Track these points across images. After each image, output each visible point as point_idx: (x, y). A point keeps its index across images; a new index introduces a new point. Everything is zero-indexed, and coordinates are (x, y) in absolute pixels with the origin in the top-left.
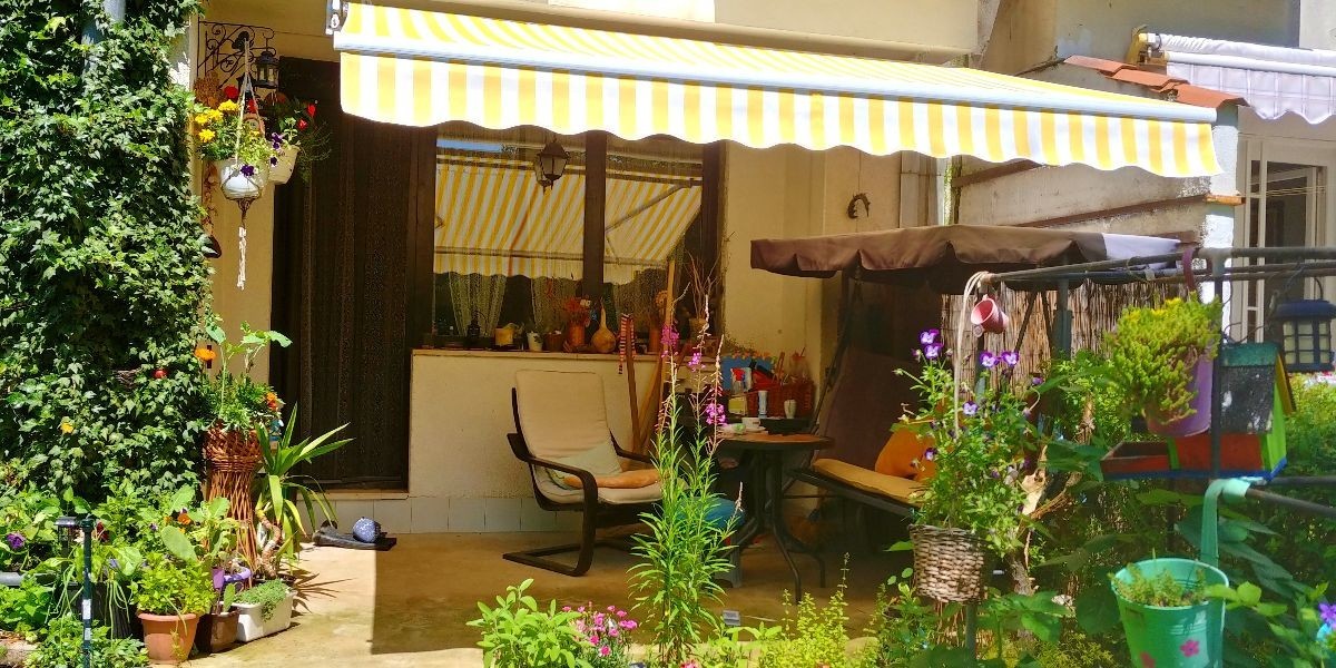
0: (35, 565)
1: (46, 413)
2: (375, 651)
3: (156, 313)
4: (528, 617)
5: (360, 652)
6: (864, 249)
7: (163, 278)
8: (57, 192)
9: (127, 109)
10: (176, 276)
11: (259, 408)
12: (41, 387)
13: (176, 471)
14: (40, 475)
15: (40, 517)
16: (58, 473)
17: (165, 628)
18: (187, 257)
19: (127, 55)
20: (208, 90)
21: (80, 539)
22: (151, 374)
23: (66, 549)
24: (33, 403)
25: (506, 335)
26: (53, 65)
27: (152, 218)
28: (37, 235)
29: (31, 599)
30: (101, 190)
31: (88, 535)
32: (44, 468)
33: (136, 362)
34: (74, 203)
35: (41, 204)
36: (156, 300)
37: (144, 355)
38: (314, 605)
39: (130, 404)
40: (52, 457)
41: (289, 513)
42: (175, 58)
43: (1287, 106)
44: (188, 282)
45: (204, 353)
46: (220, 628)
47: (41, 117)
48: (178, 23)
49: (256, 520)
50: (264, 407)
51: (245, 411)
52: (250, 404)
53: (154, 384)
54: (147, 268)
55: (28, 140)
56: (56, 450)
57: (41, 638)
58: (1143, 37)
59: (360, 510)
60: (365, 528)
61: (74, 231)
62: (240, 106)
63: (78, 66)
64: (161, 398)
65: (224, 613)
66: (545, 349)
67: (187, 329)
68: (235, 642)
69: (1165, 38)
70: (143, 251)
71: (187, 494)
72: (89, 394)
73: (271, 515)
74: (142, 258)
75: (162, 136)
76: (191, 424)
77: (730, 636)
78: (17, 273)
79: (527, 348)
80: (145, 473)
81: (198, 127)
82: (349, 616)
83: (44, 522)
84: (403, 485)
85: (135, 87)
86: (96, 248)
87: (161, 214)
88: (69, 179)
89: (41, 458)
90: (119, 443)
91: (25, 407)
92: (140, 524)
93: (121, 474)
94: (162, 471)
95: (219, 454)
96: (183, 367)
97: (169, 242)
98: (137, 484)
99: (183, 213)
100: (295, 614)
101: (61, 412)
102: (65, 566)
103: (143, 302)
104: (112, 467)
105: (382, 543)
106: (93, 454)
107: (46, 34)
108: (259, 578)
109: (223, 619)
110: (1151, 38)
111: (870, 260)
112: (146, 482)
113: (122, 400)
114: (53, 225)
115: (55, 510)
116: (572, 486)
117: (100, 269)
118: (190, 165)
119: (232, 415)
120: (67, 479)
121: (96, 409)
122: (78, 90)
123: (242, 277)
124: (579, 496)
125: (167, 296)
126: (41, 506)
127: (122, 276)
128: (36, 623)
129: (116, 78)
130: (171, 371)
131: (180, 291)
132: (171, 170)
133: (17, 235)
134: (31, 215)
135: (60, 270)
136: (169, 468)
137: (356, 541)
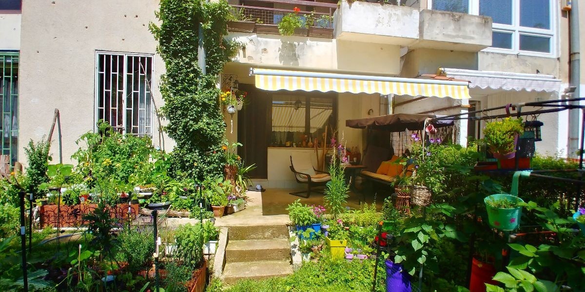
0: (190, 195)
1: (191, 162)
2: (263, 215)
3: (213, 139)
4: (300, 208)
5: (260, 215)
6: (376, 120)
7: (215, 131)
8: (192, 112)
9: (207, 94)
10: (218, 131)
11: (236, 160)
12: (190, 156)
13: (219, 174)
14: (190, 175)
15: (191, 184)
16: (194, 175)
17: (217, 209)
18: (220, 126)
19: (207, 82)
20: (224, 89)
21: (199, 189)
22: (213, 153)
23: (196, 191)
24: (188, 159)
25: (288, 144)
26: (191, 85)
27: (213, 118)
28: (188, 122)
29: (189, 202)
30: (202, 112)
31: (201, 188)
32: (191, 173)
33: (210, 150)
34: (196, 115)
35: (189, 115)
36: (213, 136)
37: (211, 148)
38: (249, 204)
39: (209, 159)
40: (193, 171)
41: (243, 183)
42: (217, 82)
43: (476, 84)
44: (220, 132)
45: (224, 148)
46: (229, 209)
47: (189, 96)
48: (217, 74)
49: (236, 185)
50: (237, 160)
51: (233, 161)
52: (234, 159)
53: (213, 155)
54: (212, 129)
55: (186, 100)
56: (193, 169)
57: (191, 211)
58: (440, 69)
59: (258, 183)
60: (259, 187)
61: (196, 121)
62: (231, 93)
63: (196, 85)
64: (215, 158)
65: (230, 206)
66: (297, 147)
67: (220, 142)
68: (232, 212)
69: (446, 69)
70: (211, 125)
71: (221, 179)
72: (200, 157)
73: (239, 184)
74: (211, 127)
75: (214, 99)
76: (221, 164)
77: (348, 212)
78: (185, 131)
79: (293, 147)
80: (212, 175)
81: (222, 98)
82: (257, 207)
83: (191, 186)
84: (266, 178)
85: (208, 89)
86: (201, 124)
87: (214, 117)
88: (195, 109)
89: (190, 171)
90: (206, 168)
91: (187, 160)
92: (211, 186)
93: (207, 175)
94: (216, 174)
95: (228, 170)
96: (220, 151)
97: (216, 123)
98: (210, 177)
99: (219, 116)
100: (245, 206)
101: (194, 161)
102: (196, 195)
103: (211, 137)
104: (205, 173)
105: (263, 190)
106: (201, 170)
107: (190, 78)
108: (237, 198)
109: (230, 207)
110: (443, 69)
111: (378, 123)
112: (212, 177)
113: (207, 158)
114: (192, 120)
115: (194, 183)
116: (304, 178)
117: (202, 129)
118: (220, 106)
119: (230, 162)
120: (196, 176)
121: (201, 160)
122: (197, 90)
123: (232, 131)
124: (307, 180)
125: (216, 135)
126: (191, 182)
127: (206, 131)
128: (190, 207)
129: (204, 87)
130: (217, 152)
131: (219, 134)
132: (216, 107)
133: (185, 122)
134: (187, 118)
135: (194, 129)
136: (217, 173)
137: (257, 190)
